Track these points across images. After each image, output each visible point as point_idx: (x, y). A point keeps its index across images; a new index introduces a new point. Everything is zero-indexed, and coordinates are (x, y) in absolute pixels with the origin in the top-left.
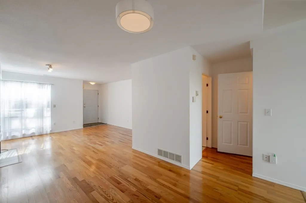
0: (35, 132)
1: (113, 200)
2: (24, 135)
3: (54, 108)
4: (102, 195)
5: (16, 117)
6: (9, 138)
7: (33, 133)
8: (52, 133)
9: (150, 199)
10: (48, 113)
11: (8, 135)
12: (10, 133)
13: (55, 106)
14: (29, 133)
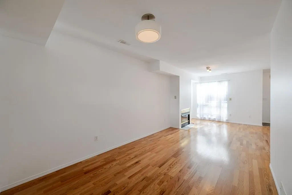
0: (215, 118)
1: (170, 168)
2: (209, 118)
3: (230, 101)
4: (173, 162)
5: (206, 106)
6: (202, 119)
7: (215, 119)
8: (227, 122)
9: (178, 190)
10: (225, 105)
11: (202, 117)
12: (203, 116)
13: (230, 99)
14: (213, 118)
